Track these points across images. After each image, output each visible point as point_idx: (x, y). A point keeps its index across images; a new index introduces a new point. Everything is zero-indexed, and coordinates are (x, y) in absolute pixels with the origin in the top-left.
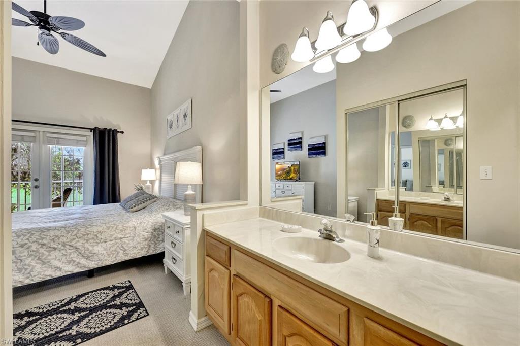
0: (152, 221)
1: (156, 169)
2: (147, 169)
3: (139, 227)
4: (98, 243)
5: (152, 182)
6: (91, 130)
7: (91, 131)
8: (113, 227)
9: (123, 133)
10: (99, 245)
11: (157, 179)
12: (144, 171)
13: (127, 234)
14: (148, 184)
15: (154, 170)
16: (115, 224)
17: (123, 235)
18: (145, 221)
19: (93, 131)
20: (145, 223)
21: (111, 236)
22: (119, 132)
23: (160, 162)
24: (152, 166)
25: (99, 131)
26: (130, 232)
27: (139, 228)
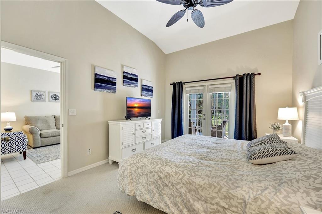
0: (278, 205)
1: (298, 108)
2: (286, 107)
3: (251, 204)
4: (199, 199)
5: (293, 123)
6: (234, 77)
7: (234, 79)
8: (215, 187)
9: (259, 74)
10: (200, 202)
11: (300, 119)
12: (281, 110)
13: (233, 206)
14: (287, 124)
15: (295, 109)
16: (218, 183)
17: (227, 204)
18: (264, 199)
19: (235, 78)
20: (263, 202)
21: (213, 198)
22: (256, 74)
23: (305, 98)
24: (293, 104)
25: (240, 77)
26: (237, 204)
27: (253, 207)
